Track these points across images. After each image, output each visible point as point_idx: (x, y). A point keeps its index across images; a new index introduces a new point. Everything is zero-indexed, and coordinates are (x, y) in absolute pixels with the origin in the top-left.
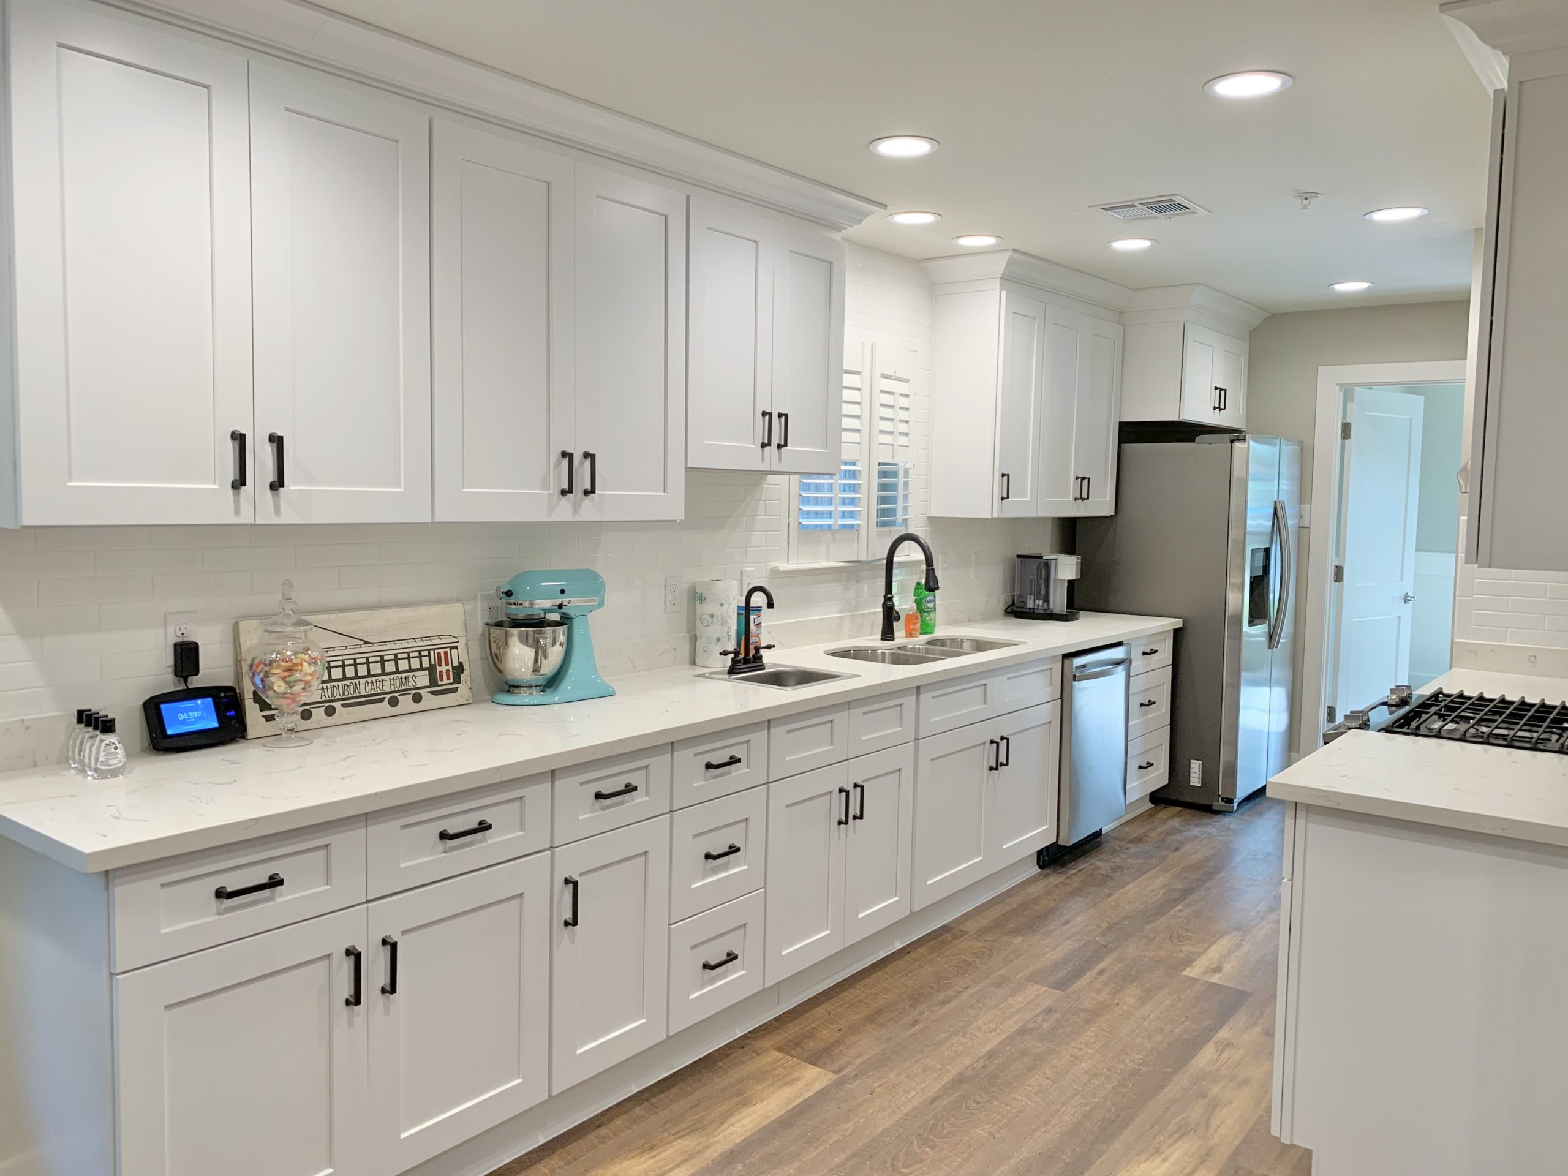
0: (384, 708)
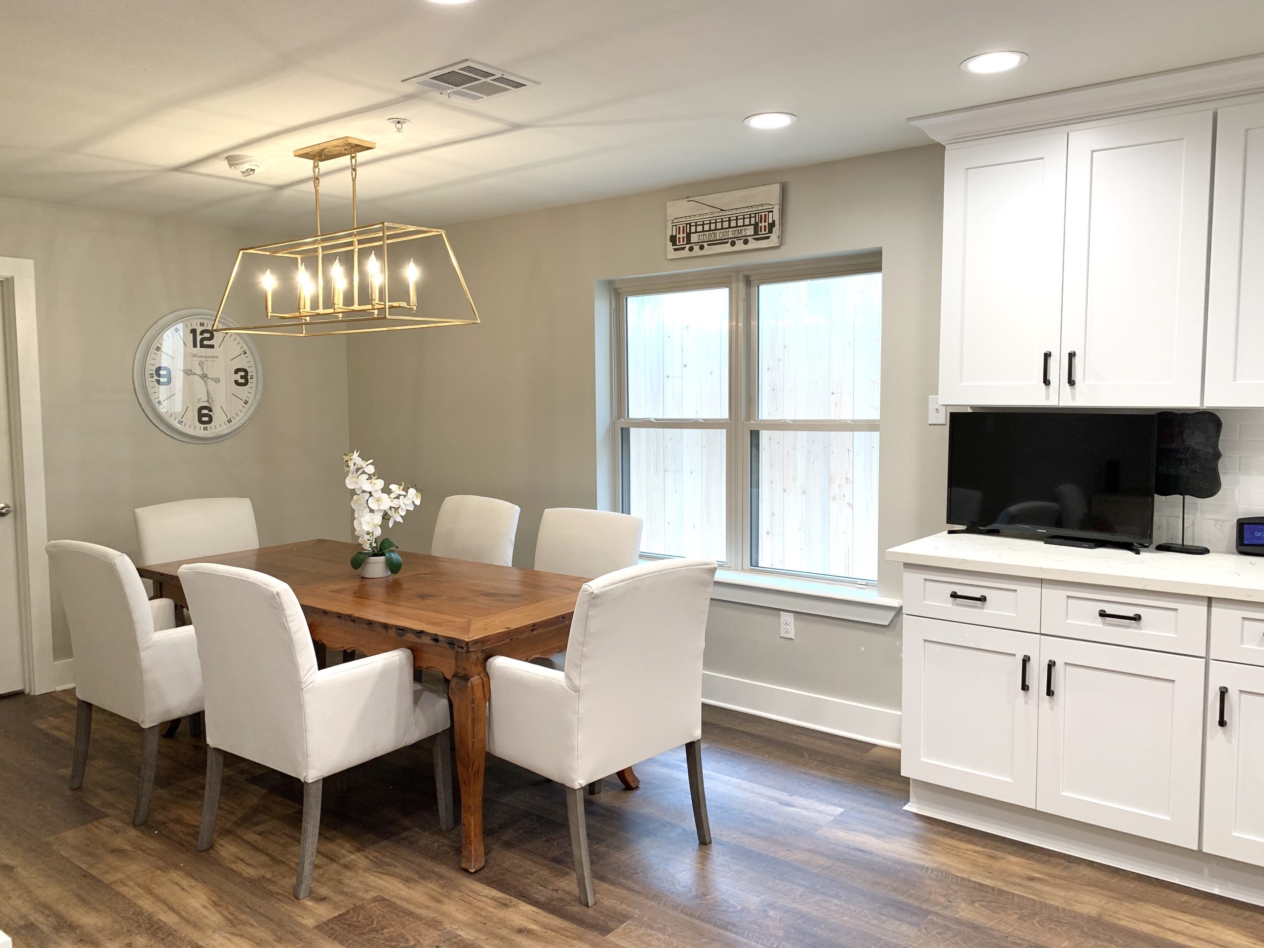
0: (727, 248)
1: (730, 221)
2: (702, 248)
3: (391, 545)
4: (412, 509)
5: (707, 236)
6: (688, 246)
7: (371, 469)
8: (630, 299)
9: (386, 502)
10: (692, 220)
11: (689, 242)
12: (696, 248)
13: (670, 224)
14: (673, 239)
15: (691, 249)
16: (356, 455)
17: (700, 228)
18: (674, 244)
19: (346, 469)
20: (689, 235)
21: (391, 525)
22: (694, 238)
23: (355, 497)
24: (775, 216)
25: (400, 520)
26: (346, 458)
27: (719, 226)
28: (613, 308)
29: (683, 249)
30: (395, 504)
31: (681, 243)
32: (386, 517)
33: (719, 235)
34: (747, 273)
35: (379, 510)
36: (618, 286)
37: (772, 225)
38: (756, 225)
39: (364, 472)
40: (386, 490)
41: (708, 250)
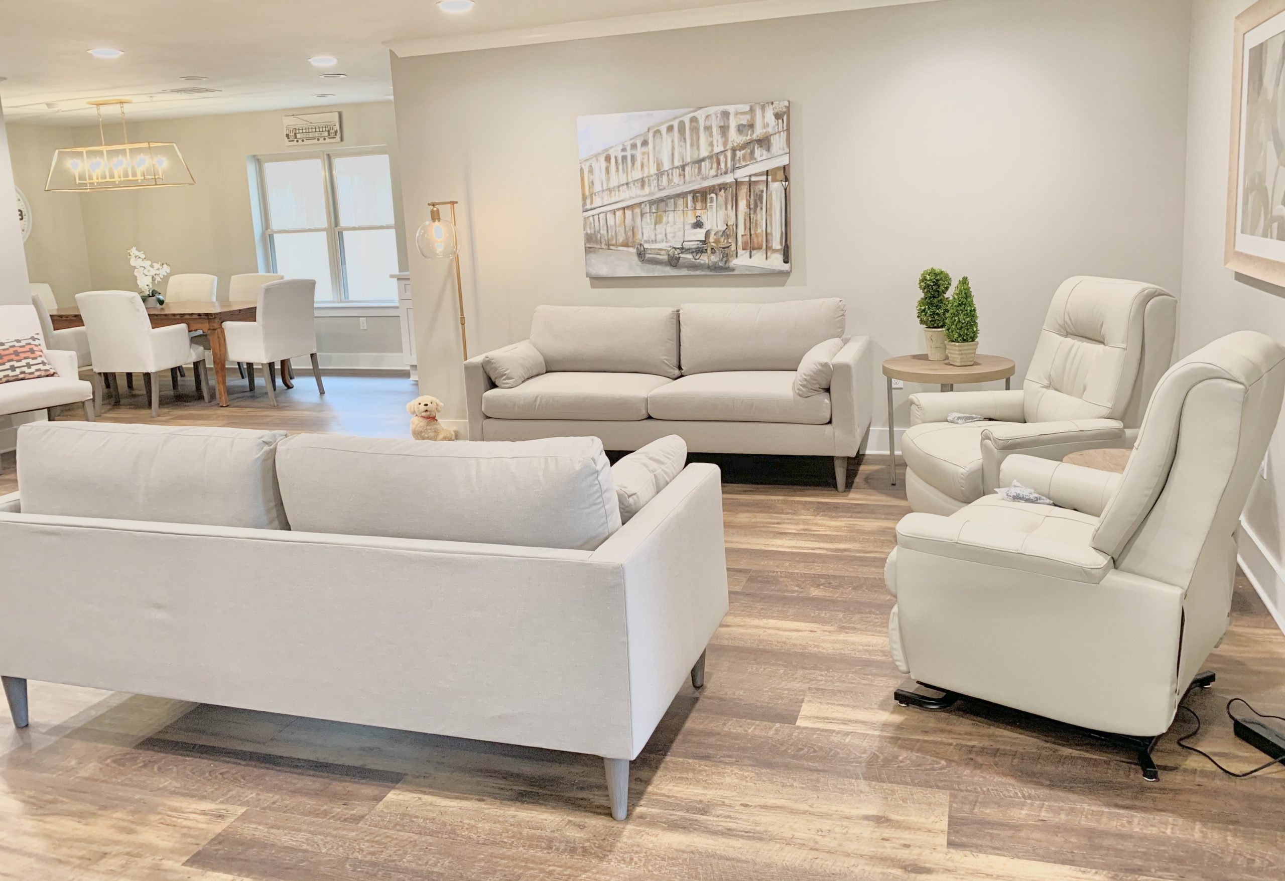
1: (315, 128)
2: (303, 141)
3: (157, 292)
4: (166, 274)
5: (305, 135)
6: (296, 140)
7: (143, 256)
8: (266, 164)
9: (153, 272)
10: (297, 127)
11: (296, 138)
12: (300, 141)
13: (285, 129)
14: (287, 136)
15: (297, 141)
16: (134, 248)
17: (301, 131)
18: (288, 138)
19: (129, 257)
20: (295, 134)
21: (156, 283)
22: (298, 136)
23: (136, 270)
24: (337, 127)
25: (160, 280)
26: (129, 251)
27: (310, 131)
28: (258, 169)
29: (293, 141)
30: (158, 272)
31: (292, 138)
32: (153, 279)
33: (311, 135)
34: (328, 153)
35: (150, 275)
36: (259, 157)
37: (336, 132)
38: (329, 131)
39: (139, 258)
40: (152, 266)
41: (306, 142)
